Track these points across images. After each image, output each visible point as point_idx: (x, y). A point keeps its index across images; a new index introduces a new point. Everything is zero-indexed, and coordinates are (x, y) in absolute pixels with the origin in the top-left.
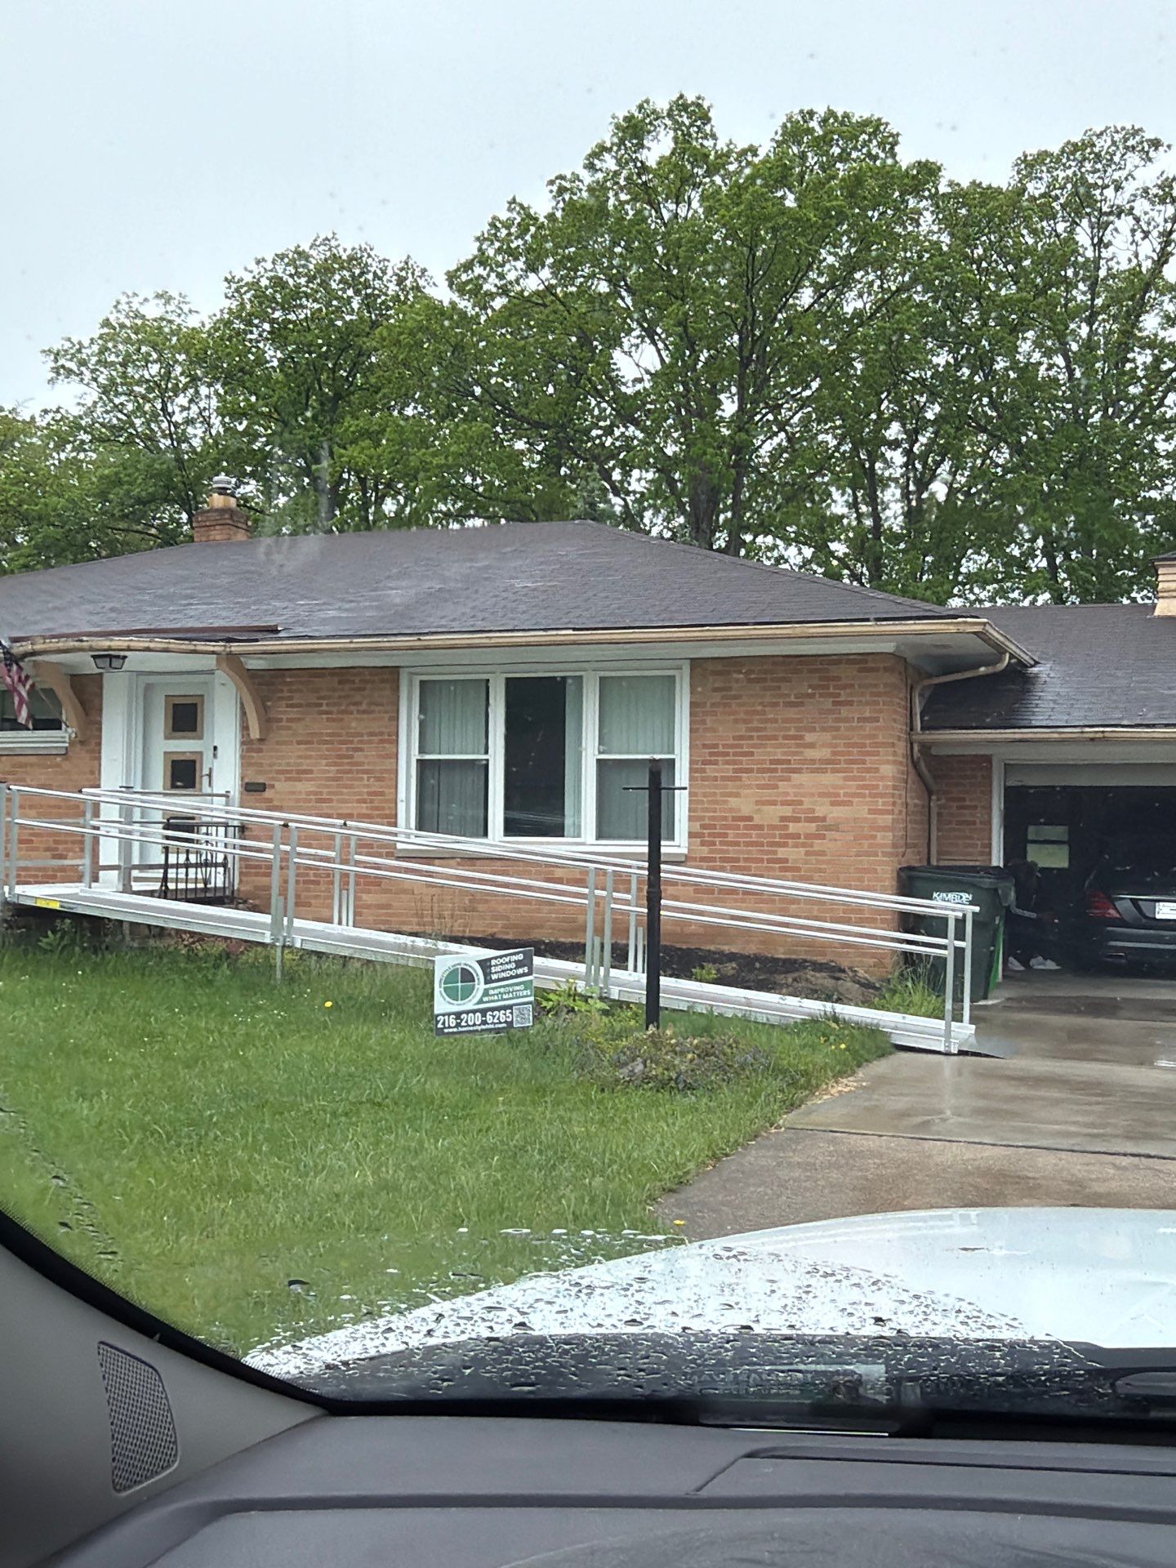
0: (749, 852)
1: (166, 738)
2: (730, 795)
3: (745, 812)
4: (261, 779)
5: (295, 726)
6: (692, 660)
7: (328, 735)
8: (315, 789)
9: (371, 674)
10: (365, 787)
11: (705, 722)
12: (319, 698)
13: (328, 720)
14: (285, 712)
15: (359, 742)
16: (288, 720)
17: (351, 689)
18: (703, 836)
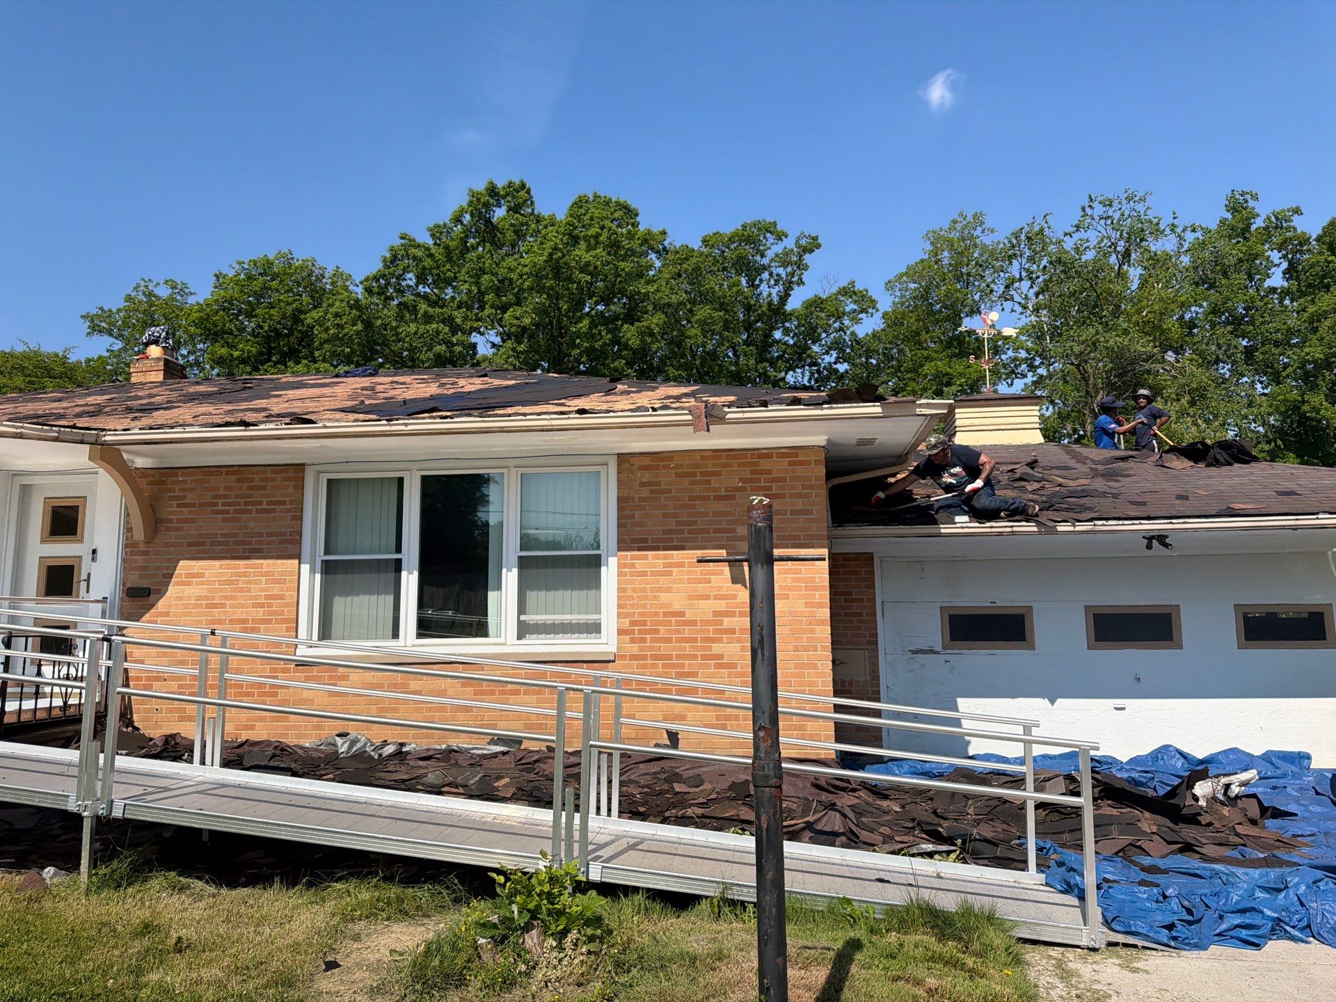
0: (681, 649)
1: (43, 541)
2: (660, 590)
3: (677, 607)
4: (145, 584)
5: (185, 526)
6: (619, 455)
7: (223, 536)
8: (205, 594)
9: (273, 472)
10: (261, 590)
11: (633, 516)
12: (214, 497)
13: (224, 520)
14: (175, 513)
15: (258, 542)
16: (179, 521)
17: (251, 488)
18: (632, 632)
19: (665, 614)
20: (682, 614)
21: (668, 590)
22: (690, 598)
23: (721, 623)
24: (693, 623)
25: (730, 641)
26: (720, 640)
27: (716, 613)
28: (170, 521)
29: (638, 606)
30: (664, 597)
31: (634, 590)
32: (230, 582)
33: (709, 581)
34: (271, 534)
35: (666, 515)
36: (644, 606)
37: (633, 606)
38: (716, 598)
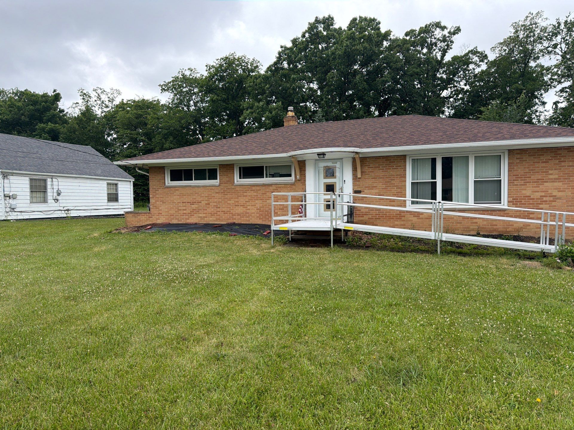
1: (324, 178)
3: (528, 195)
4: (359, 189)
5: (371, 173)
6: (509, 150)
7: (382, 176)
8: (378, 192)
9: (397, 157)
10: (395, 191)
11: (514, 168)
12: (379, 165)
13: (382, 171)
14: (367, 170)
15: (393, 178)
16: (368, 172)
17: (390, 162)
18: (513, 202)
19: (524, 197)
20: (530, 196)
21: (525, 190)
22: (532, 192)
23: (543, 199)
24: (534, 199)
25: (546, 204)
26: (542, 204)
27: (541, 196)
28: (366, 172)
29: (515, 194)
30: (524, 192)
31: (514, 190)
32: (385, 189)
33: (539, 187)
34: (397, 175)
35: (525, 168)
36: (517, 194)
37: (513, 194)
38: (541, 192)
